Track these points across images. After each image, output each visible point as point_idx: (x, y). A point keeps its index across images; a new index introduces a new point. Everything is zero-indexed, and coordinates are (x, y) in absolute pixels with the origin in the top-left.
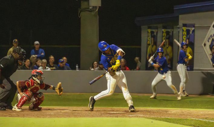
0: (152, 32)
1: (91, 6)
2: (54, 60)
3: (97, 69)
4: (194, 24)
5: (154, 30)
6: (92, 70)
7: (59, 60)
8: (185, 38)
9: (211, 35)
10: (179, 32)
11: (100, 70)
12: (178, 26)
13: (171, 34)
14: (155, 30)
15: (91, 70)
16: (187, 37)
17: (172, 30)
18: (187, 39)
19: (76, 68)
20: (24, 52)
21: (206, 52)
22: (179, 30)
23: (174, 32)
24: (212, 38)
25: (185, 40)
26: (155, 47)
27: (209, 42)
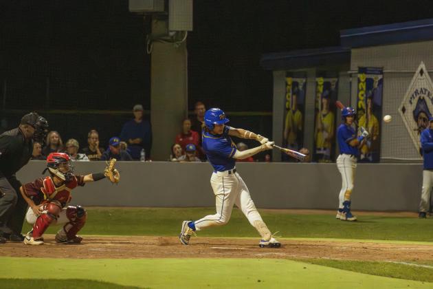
0: (295, 84)
1: (171, 31)
4: (382, 68)
5: (298, 80)
6: (175, 161)
8: (362, 95)
9: (417, 90)
10: (351, 83)
12: (349, 72)
13: (333, 87)
14: (301, 79)
15: (171, 161)
16: (366, 93)
17: (336, 79)
18: (366, 98)
20: (44, 123)
21: (407, 126)
22: (351, 79)
23: (341, 84)
24: (418, 96)
25: (363, 101)
26: (298, 114)
27: (413, 105)
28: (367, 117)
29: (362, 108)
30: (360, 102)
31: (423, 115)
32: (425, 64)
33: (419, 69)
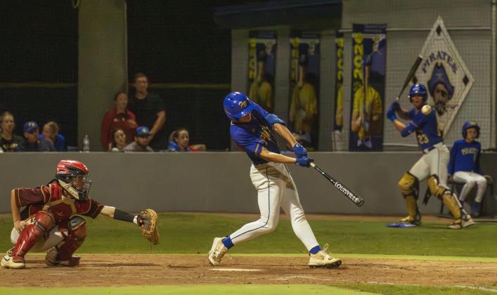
2: (13, 124)
3: (130, 147)
6: (115, 152)
7: (26, 124)
8: (359, 61)
9: (433, 54)
11: (137, 151)
12: (340, 31)
14: (268, 41)
15: (111, 151)
16: (364, 58)
17: (317, 41)
18: (364, 65)
19: (83, 145)
24: (434, 62)
25: (359, 69)
26: (266, 86)
27: (427, 74)
28: (364, 91)
29: (358, 79)
30: (356, 71)
31: (441, 87)
32: (444, 20)
33: (435, 27)
